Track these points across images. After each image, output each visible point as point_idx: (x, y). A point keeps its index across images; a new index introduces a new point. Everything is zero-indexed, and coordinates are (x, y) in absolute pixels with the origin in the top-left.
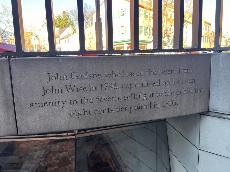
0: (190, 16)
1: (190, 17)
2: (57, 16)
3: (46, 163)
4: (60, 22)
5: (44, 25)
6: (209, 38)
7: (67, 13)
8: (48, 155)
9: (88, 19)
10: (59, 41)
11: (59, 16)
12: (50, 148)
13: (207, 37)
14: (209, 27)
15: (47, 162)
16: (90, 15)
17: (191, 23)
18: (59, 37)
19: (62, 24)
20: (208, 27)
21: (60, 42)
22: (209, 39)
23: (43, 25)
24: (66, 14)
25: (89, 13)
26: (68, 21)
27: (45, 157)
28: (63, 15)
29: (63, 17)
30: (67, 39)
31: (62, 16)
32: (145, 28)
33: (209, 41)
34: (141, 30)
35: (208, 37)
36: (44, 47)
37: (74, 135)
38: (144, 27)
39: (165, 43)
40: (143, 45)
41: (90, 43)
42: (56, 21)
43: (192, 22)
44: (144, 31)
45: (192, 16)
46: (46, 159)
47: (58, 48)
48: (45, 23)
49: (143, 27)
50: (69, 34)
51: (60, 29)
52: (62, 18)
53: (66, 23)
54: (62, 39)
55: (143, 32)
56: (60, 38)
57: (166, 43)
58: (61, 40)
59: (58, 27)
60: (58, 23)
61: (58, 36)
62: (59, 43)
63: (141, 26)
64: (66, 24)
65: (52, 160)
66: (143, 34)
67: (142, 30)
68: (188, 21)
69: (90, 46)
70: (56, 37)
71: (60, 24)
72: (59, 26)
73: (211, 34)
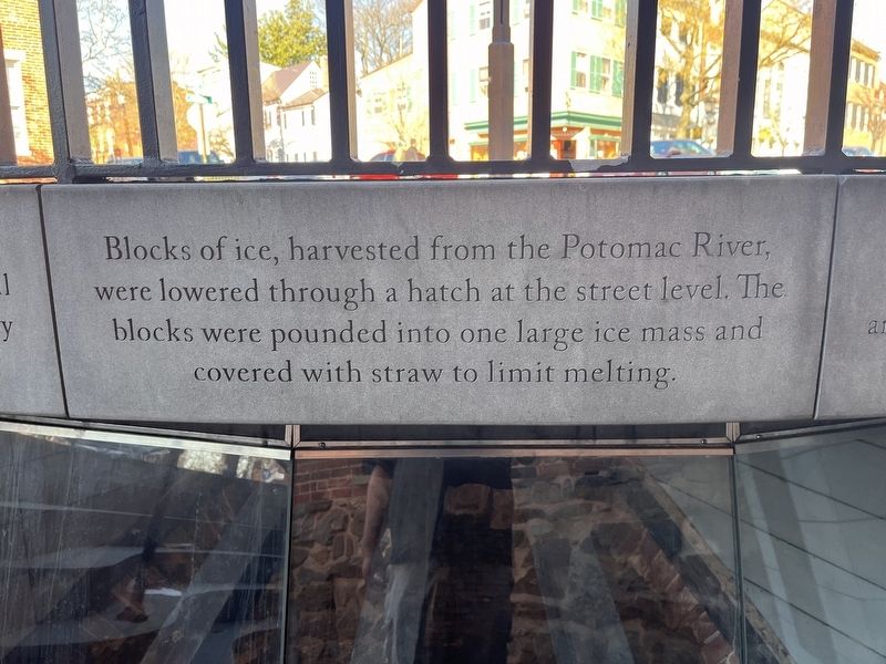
0: (805, 19)
1: (802, 23)
2: (269, 16)
3: (331, 562)
4: (279, 39)
5: (218, 53)
6: (867, 110)
7: (305, 5)
8: (339, 535)
9: (385, 28)
10: (279, 117)
11: (276, 17)
12: (344, 509)
13: (859, 108)
14: (871, 68)
15: (335, 558)
16: (394, 13)
17: (805, 51)
18: (277, 100)
19: (286, 50)
20: (867, 65)
21: (282, 117)
22: (870, 114)
23: (213, 51)
24: (301, 10)
25: (389, 6)
26: (307, 37)
27: (326, 540)
28: (291, 11)
29: (288, 21)
30: (308, 109)
31: (286, 19)
32: (619, 65)
33: (866, 122)
34: (602, 75)
35: (863, 109)
36: (219, 140)
37: (730, 445)
38: (616, 62)
39: (695, 130)
40: (606, 135)
41: (399, 124)
42: (265, 38)
43: (807, 45)
44: (614, 78)
45: (810, 20)
46: (329, 548)
47: (274, 143)
48: (223, 46)
49: (612, 63)
50: (316, 91)
51: (278, 69)
52: (286, 26)
53: (302, 43)
54: (288, 107)
55: (610, 83)
56: (284, 105)
57: (701, 129)
58: (287, 112)
59: (271, 60)
60: (271, 46)
61: (274, 97)
62: (279, 123)
63: (604, 59)
64: (300, 48)
65: (352, 553)
66: (610, 92)
67: (606, 75)
68: (793, 41)
69: (401, 138)
70: (268, 99)
71: (279, 50)
72: (275, 57)
73: (877, 94)
